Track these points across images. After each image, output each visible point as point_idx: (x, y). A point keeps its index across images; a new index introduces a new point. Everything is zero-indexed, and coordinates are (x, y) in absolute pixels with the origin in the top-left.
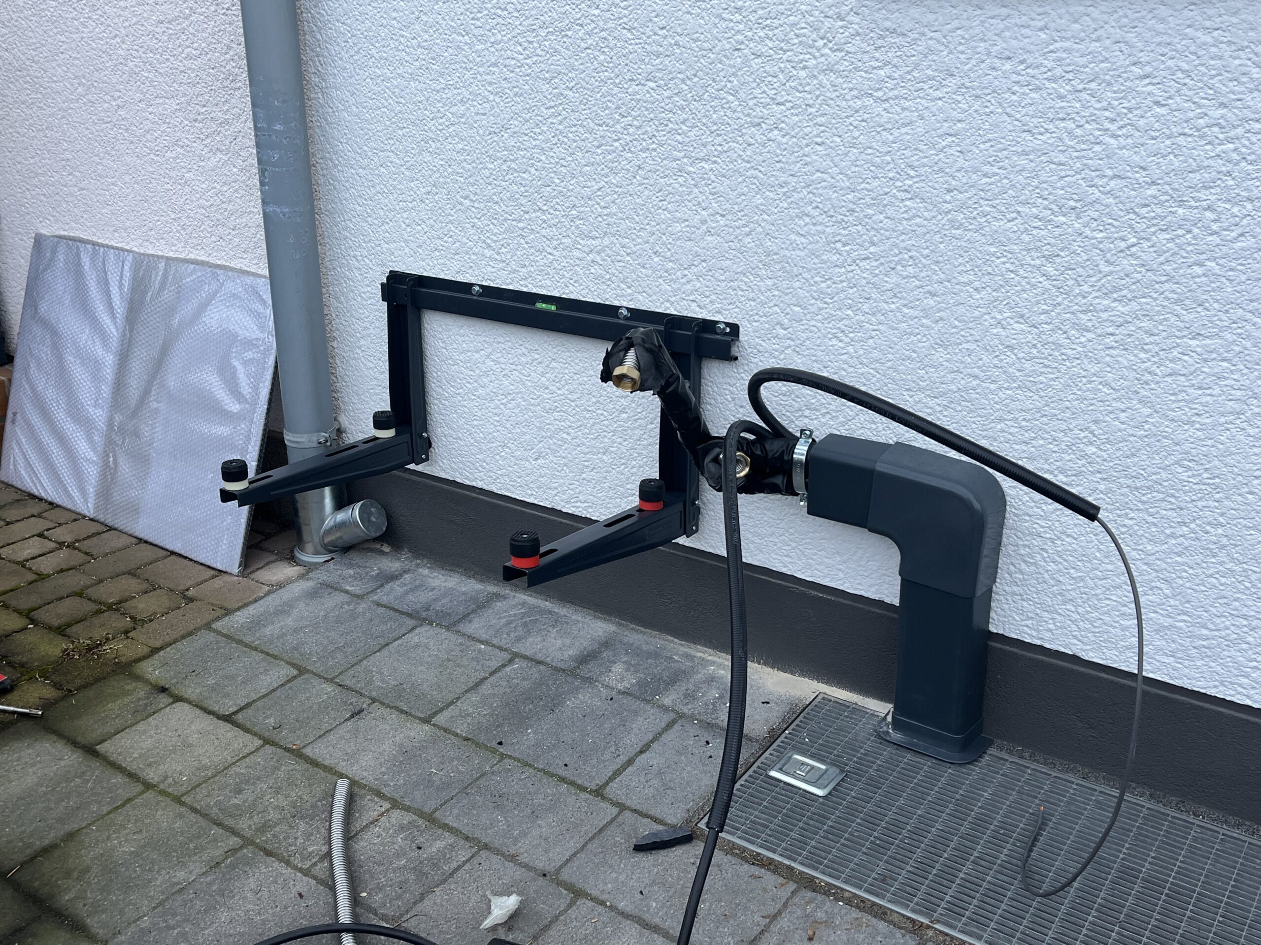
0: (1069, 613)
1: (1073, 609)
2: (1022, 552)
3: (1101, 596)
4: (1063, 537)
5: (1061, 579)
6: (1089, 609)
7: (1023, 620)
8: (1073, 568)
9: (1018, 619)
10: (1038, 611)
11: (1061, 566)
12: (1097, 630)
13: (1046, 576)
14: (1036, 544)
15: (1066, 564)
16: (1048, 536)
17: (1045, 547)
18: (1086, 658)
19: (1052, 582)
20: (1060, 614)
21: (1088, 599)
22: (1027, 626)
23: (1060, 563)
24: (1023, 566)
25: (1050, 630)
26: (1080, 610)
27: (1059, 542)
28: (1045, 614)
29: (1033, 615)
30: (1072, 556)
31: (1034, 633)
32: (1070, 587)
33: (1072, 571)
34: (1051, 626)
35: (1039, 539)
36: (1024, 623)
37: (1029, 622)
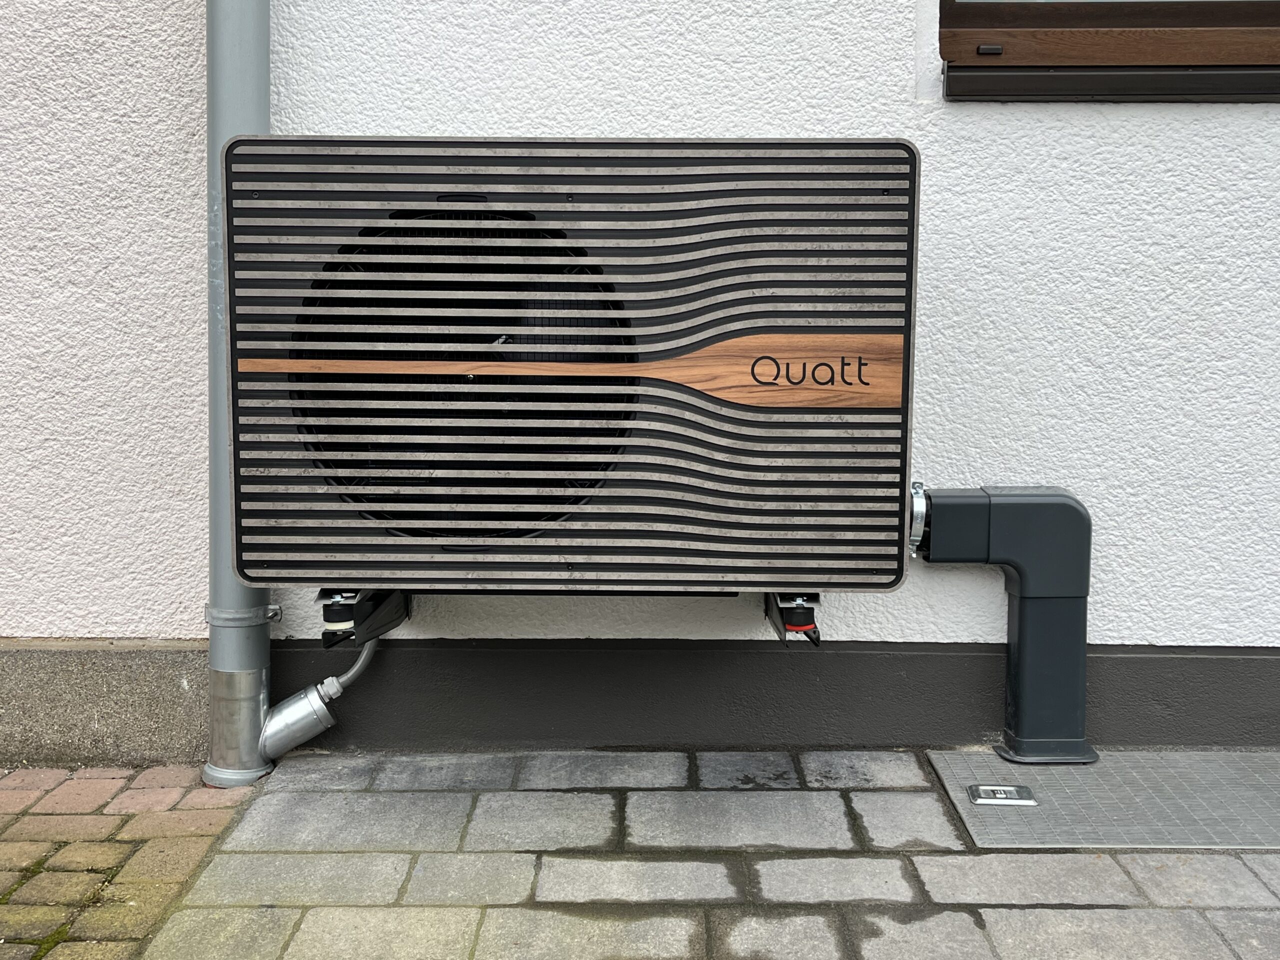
0: (1143, 607)
1: (1146, 603)
2: (1101, 563)
3: (1169, 585)
4: (1134, 541)
5: (1135, 579)
6: (1159, 599)
7: (1104, 625)
8: (1144, 567)
9: (1100, 625)
10: (1118, 613)
11: (1134, 568)
12: (1167, 616)
13: (1122, 579)
14: (1112, 552)
15: (1137, 564)
16: (1121, 543)
17: (1120, 553)
18: (1161, 644)
19: (1128, 584)
20: (1136, 611)
21: (1159, 591)
22: (1109, 630)
23: (1133, 565)
24: (1103, 575)
25: (1129, 628)
26: (1152, 602)
27: (1131, 547)
28: (1124, 614)
29: (1113, 618)
30: (1142, 556)
31: (1115, 634)
32: (1142, 584)
33: (1143, 569)
34: (1130, 624)
35: (1114, 548)
36: (1105, 628)
37: (1110, 626)
